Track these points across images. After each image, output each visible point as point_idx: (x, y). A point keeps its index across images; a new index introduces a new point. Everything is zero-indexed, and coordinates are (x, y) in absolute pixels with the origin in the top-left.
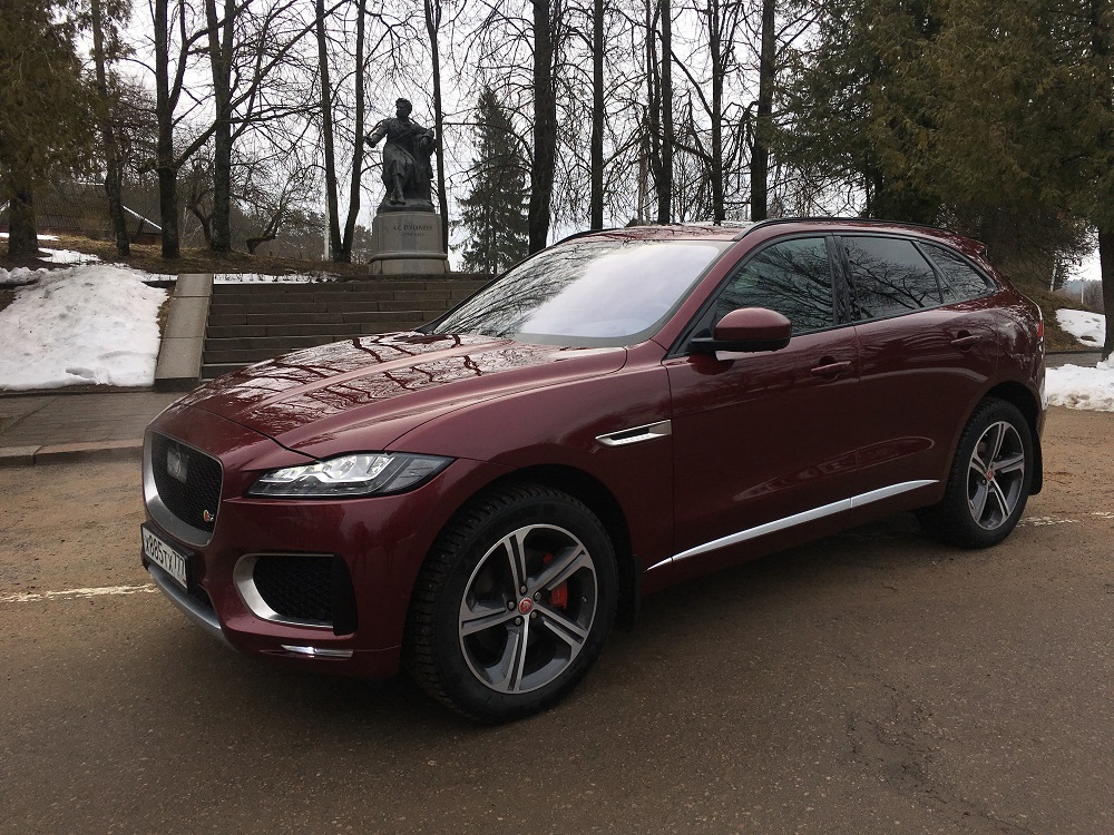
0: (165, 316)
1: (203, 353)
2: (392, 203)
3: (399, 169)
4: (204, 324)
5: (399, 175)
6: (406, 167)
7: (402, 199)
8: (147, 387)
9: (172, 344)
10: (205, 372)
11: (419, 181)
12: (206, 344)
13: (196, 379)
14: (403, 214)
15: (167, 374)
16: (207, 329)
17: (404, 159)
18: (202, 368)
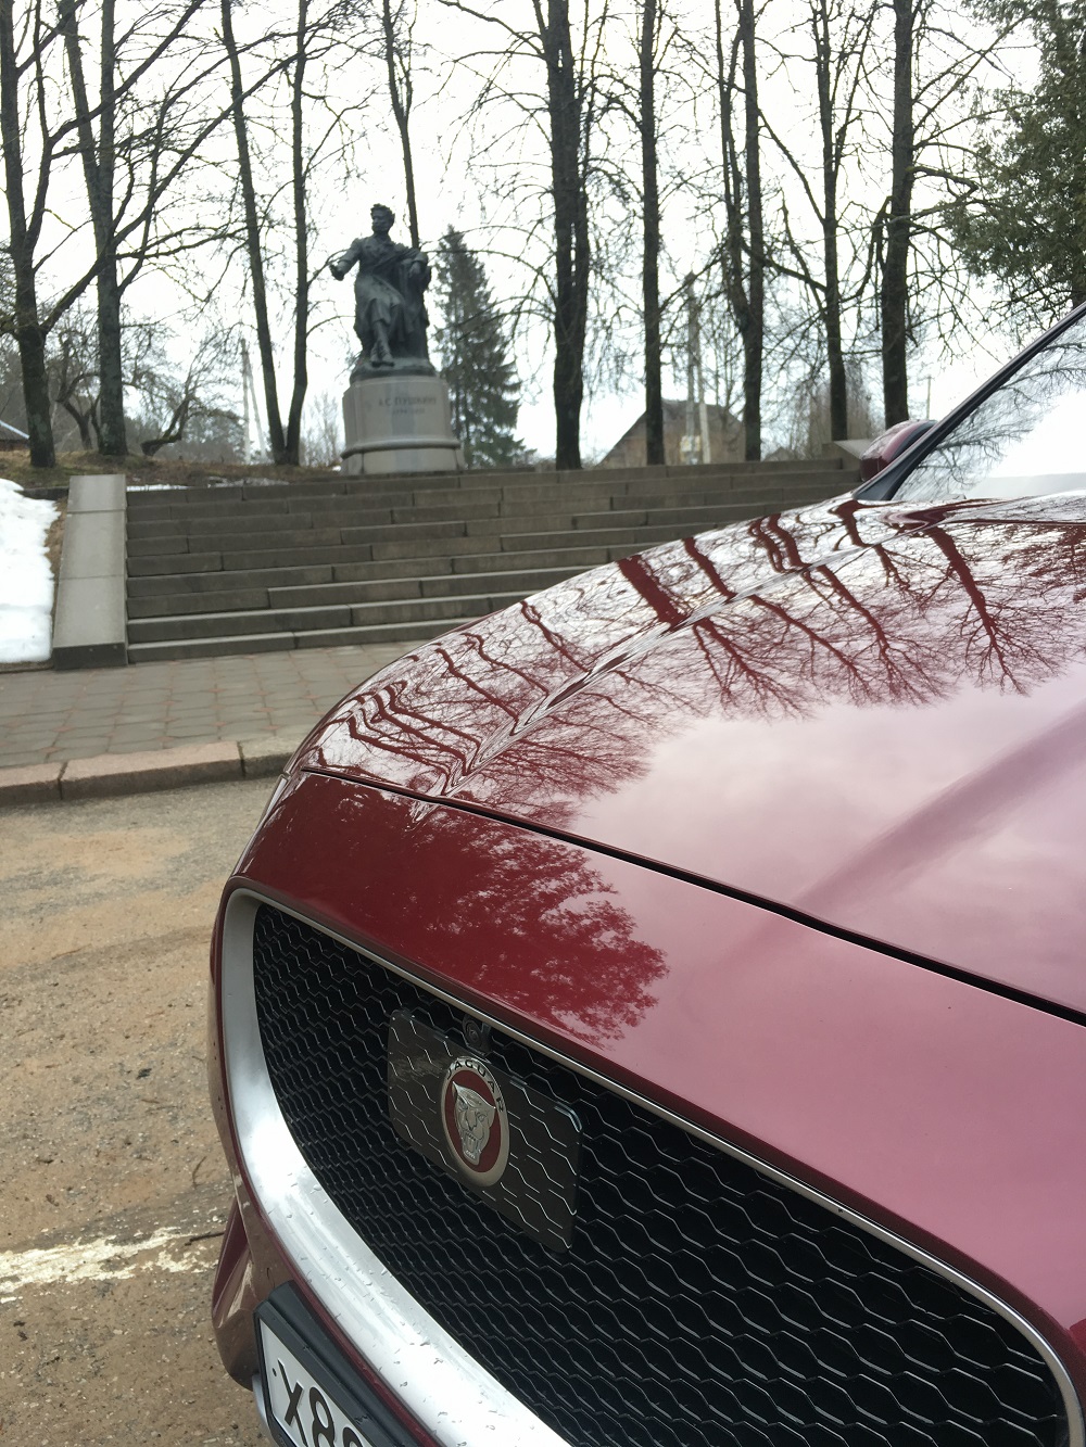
0: (57, 544)
1: (127, 603)
2: (375, 365)
3: (381, 313)
4: (123, 556)
5: (382, 321)
6: (392, 308)
7: (388, 358)
8: (40, 663)
9: (76, 590)
10: (133, 634)
11: (410, 329)
12: (129, 587)
13: (120, 646)
14: (392, 381)
15: (73, 639)
16: (127, 562)
17: (388, 297)
18: (129, 628)
